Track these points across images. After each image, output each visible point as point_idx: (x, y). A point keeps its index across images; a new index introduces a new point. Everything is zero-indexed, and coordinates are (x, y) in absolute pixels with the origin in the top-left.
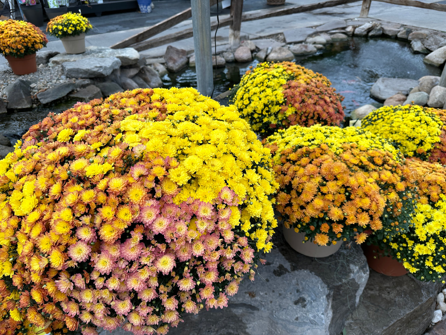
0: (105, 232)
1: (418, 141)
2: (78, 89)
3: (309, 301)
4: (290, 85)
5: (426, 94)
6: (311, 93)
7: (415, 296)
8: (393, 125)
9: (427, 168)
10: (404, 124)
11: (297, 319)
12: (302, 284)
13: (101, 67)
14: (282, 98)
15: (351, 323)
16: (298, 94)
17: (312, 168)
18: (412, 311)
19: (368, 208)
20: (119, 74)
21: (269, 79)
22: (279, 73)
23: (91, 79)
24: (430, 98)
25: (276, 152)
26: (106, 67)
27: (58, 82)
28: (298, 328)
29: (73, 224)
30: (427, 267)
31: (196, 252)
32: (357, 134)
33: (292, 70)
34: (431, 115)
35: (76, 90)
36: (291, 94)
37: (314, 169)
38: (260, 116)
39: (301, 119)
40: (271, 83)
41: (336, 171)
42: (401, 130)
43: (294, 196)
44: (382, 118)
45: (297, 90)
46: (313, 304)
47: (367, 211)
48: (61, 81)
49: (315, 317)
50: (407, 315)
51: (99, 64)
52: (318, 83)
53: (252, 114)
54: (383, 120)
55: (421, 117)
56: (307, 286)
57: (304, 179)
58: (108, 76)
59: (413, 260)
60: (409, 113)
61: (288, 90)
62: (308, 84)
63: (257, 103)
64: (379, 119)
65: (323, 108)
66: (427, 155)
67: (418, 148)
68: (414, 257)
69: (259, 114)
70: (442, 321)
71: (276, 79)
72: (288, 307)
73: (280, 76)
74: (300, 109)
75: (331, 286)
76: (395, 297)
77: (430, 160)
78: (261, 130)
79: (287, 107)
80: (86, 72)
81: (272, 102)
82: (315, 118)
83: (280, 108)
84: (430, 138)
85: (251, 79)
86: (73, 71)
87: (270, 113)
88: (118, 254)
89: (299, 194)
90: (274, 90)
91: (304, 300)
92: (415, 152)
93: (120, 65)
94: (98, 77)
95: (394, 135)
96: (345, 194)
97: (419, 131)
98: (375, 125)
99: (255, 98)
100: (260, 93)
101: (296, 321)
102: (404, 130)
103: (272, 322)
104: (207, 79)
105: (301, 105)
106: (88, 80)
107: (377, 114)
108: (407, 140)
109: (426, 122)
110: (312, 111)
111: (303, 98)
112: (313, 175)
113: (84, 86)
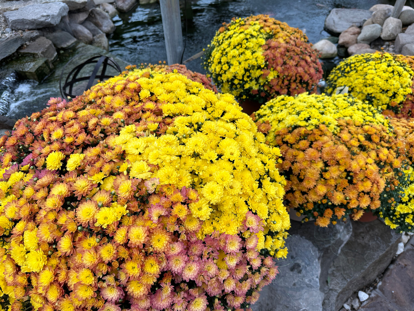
0: (133, 288)
1: (391, 93)
2: (28, 43)
3: (303, 266)
4: (269, 46)
5: (379, 26)
6: (292, 53)
7: (385, 238)
8: (367, 77)
9: (406, 127)
10: (378, 76)
11: (294, 285)
12: (294, 249)
13: (48, 16)
14: (264, 61)
15: (333, 270)
16: (279, 55)
17: (313, 153)
18: (384, 252)
19: (369, 191)
20: (67, 20)
21: (247, 39)
22: (257, 32)
23: (38, 29)
24: (383, 31)
25: (269, 132)
26: (53, 15)
27: (3, 37)
28: (296, 293)
29: (95, 286)
30: (406, 224)
31: (227, 288)
32: (349, 106)
33: (269, 27)
34: (402, 65)
35: (26, 44)
36: (272, 56)
37: (315, 154)
38: (241, 82)
39: (283, 82)
40: (250, 44)
41: (339, 156)
42: (375, 82)
43: (295, 182)
44: (355, 69)
45: (278, 51)
46: (308, 268)
47: (368, 193)
48: (7, 35)
49: (310, 281)
50: (380, 256)
51: (45, 12)
52: (297, 41)
53: (232, 80)
54: (357, 72)
55: (394, 67)
56: (300, 251)
57: (305, 164)
58: (57, 25)
59: (394, 218)
60: (381, 63)
61: (268, 52)
62: (287, 43)
63: (237, 68)
64: (352, 70)
65: (304, 69)
66: (400, 107)
67: (390, 100)
68: (395, 216)
69: (240, 80)
70: (404, 252)
71: (254, 40)
72: (285, 274)
73: (258, 35)
74: (282, 72)
75: (321, 249)
76: (369, 241)
77: (402, 111)
78: (242, 96)
79: (269, 71)
80: (33, 22)
81: (253, 66)
82: (298, 81)
83: (262, 73)
84: (402, 89)
85: (227, 39)
86: (18, 23)
87: (250, 78)
88: (148, 304)
89: (301, 180)
90: (253, 52)
91: (299, 265)
92: (388, 105)
93: (68, 10)
94: (46, 27)
95: (368, 88)
96: (346, 178)
97: (392, 83)
98: (348, 77)
99: (234, 62)
100: (239, 56)
101: (293, 287)
102: (378, 83)
103: (271, 289)
104: (176, 38)
105: (283, 68)
106: (36, 31)
107: (350, 65)
108: (381, 92)
109: (398, 73)
110: (294, 74)
111: (285, 60)
112: (314, 160)
113: (33, 39)
